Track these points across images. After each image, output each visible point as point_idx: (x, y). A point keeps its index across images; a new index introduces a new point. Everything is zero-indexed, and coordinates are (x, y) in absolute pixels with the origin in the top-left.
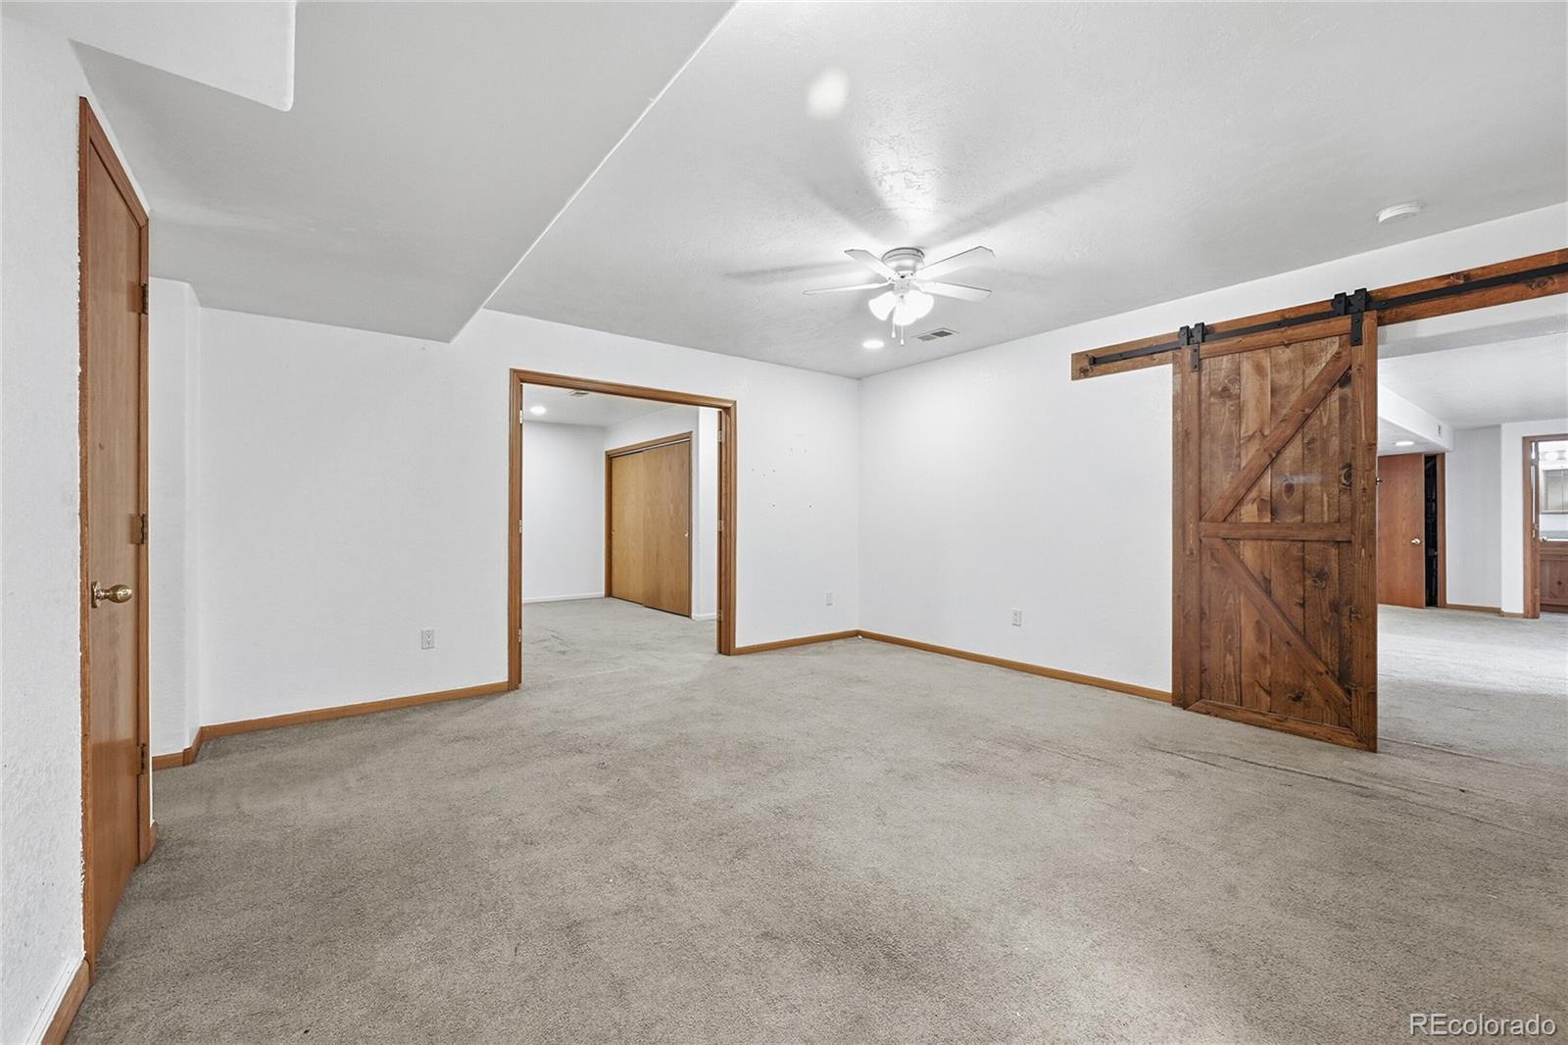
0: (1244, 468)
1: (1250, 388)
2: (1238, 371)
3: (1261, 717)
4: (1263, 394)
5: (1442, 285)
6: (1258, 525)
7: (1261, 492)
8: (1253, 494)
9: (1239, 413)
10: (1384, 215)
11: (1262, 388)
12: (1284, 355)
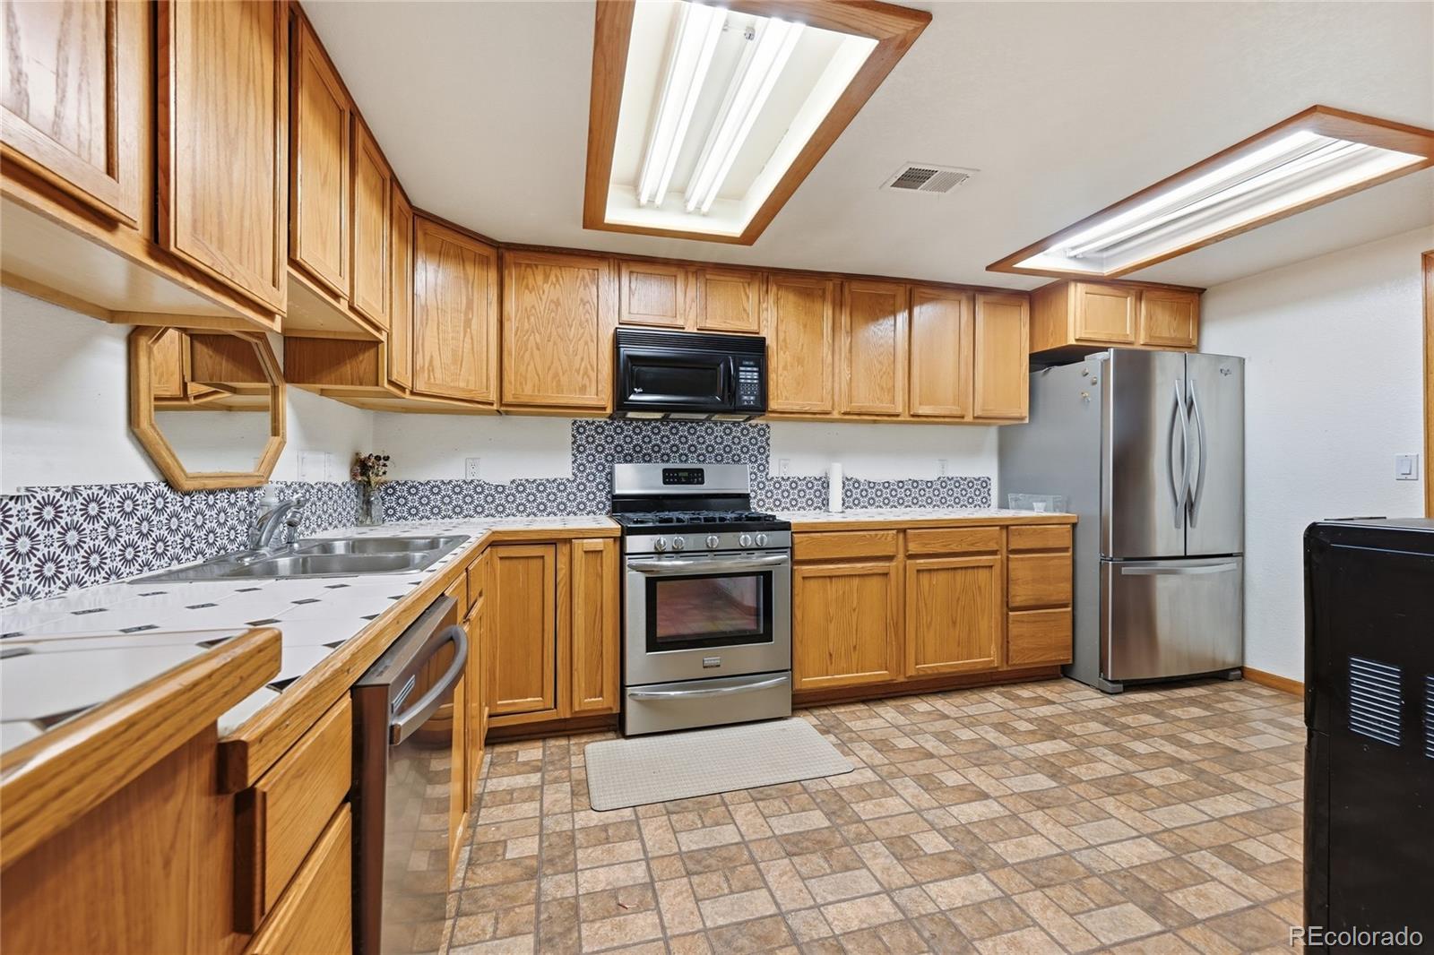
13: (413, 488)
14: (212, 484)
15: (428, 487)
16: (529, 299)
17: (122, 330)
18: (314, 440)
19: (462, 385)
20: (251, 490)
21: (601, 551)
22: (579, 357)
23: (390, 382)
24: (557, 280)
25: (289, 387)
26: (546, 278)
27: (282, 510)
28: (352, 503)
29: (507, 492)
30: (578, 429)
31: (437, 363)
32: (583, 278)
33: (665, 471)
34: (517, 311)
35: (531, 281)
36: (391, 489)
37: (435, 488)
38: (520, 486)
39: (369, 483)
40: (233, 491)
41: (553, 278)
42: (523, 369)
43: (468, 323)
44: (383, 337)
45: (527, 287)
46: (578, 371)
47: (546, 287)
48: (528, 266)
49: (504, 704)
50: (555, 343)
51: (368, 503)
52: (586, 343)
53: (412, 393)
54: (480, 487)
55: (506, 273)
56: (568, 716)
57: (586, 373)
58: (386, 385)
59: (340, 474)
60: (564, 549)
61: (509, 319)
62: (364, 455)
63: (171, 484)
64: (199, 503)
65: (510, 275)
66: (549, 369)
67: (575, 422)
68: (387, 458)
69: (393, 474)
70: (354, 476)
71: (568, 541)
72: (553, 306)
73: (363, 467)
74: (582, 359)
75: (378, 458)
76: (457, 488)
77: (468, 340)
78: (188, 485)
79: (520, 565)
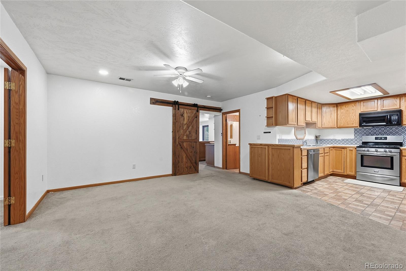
0: (185, 129)
1: (185, 115)
2: (184, 112)
3: (186, 173)
4: (187, 117)
5: (202, 106)
6: (186, 140)
7: (187, 134)
8: (186, 134)
9: (184, 119)
10: (208, 96)
11: (187, 116)
12: (190, 111)
13: (324, 140)
14: (300, 139)
15: (330, 140)
16: (342, 111)
17: (294, 128)
18: (310, 134)
19: (330, 125)
20: (303, 139)
21: (352, 150)
22: (352, 119)
23: (318, 127)
24: (348, 107)
25: (307, 129)
26: (345, 107)
27: (305, 141)
28: (315, 142)
29: (341, 141)
30: (355, 130)
31: (325, 123)
32: (353, 106)
33: (375, 137)
34: (340, 113)
35: (342, 108)
36: (321, 140)
37: (328, 140)
38: (343, 140)
39: (317, 139)
40: (300, 140)
41: (347, 107)
42: (341, 122)
43: (331, 116)
44: (317, 122)
45: (342, 109)
46: (352, 121)
47: (345, 108)
48: (342, 106)
49: (335, 170)
50: (347, 117)
51: (317, 142)
52: (353, 116)
53: (322, 127)
54: (335, 140)
55: (338, 108)
56: (346, 174)
57: (353, 121)
58: (317, 128)
59: (313, 138)
60: (346, 149)
61: (338, 114)
62: (317, 135)
63: (297, 139)
64: (299, 140)
65: (339, 108)
66: (346, 121)
67: (355, 129)
68: (320, 136)
69: (321, 138)
70: (315, 138)
71: (346, 148)
72: (347, 111)
73: (316, 137)
74: (353, 119)
75: (319, 136)
76: (332, 140)
77: (331, 119)
78: (298, 139)
79: (338, 151)
